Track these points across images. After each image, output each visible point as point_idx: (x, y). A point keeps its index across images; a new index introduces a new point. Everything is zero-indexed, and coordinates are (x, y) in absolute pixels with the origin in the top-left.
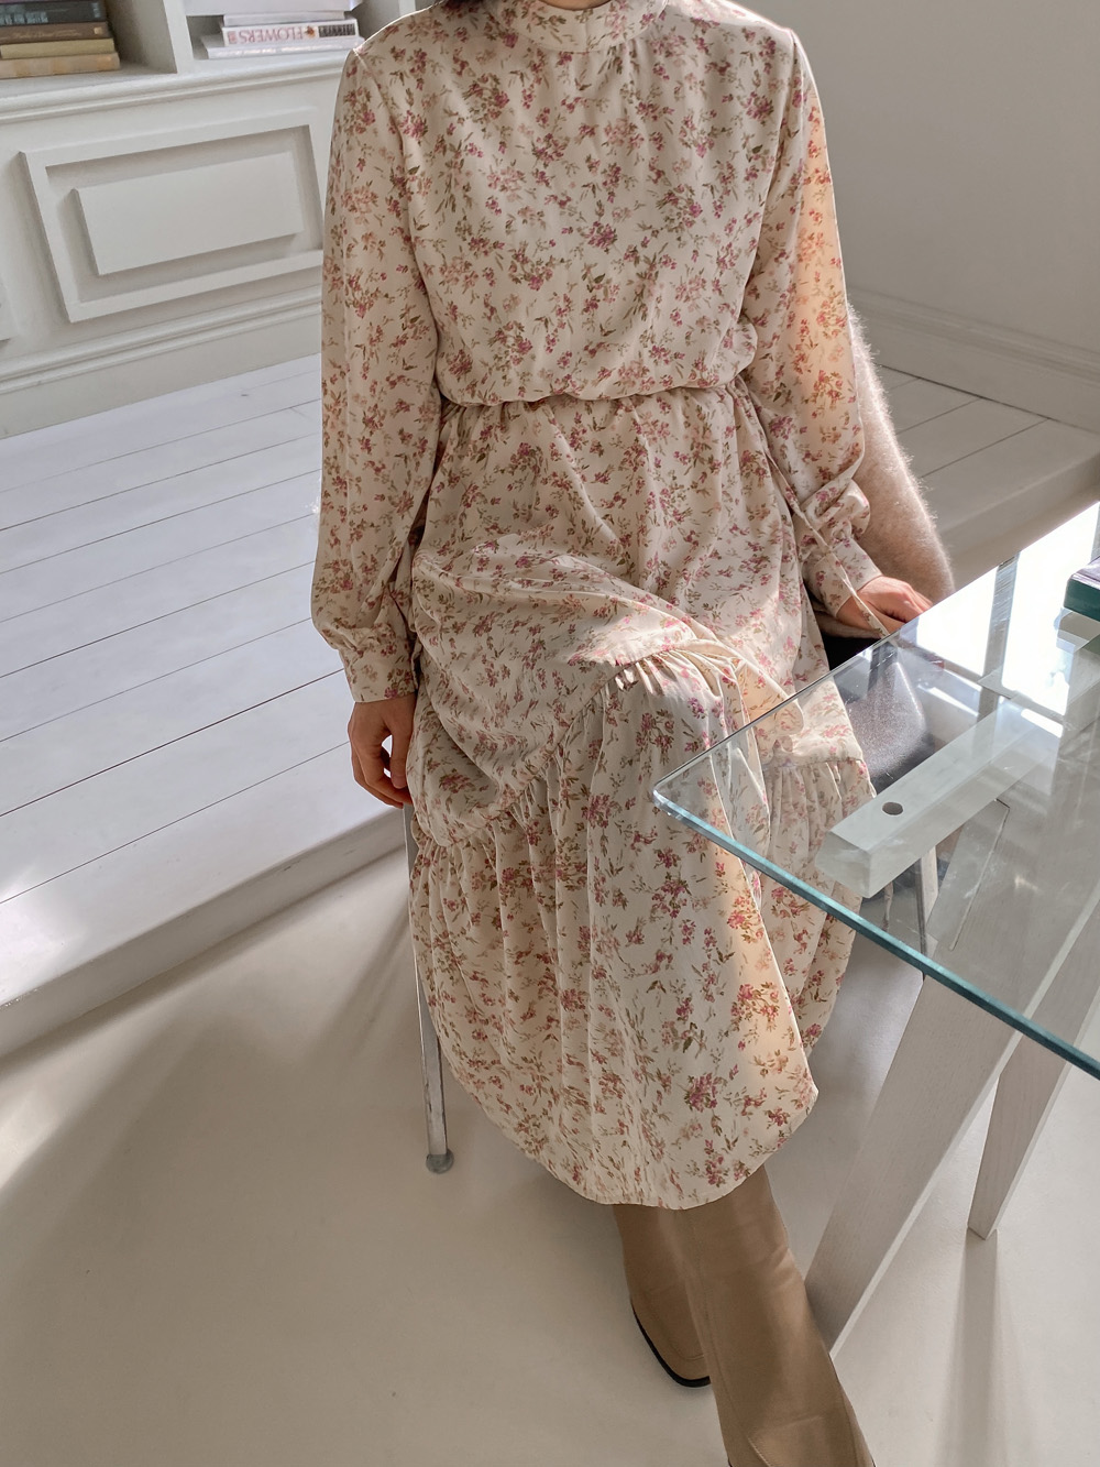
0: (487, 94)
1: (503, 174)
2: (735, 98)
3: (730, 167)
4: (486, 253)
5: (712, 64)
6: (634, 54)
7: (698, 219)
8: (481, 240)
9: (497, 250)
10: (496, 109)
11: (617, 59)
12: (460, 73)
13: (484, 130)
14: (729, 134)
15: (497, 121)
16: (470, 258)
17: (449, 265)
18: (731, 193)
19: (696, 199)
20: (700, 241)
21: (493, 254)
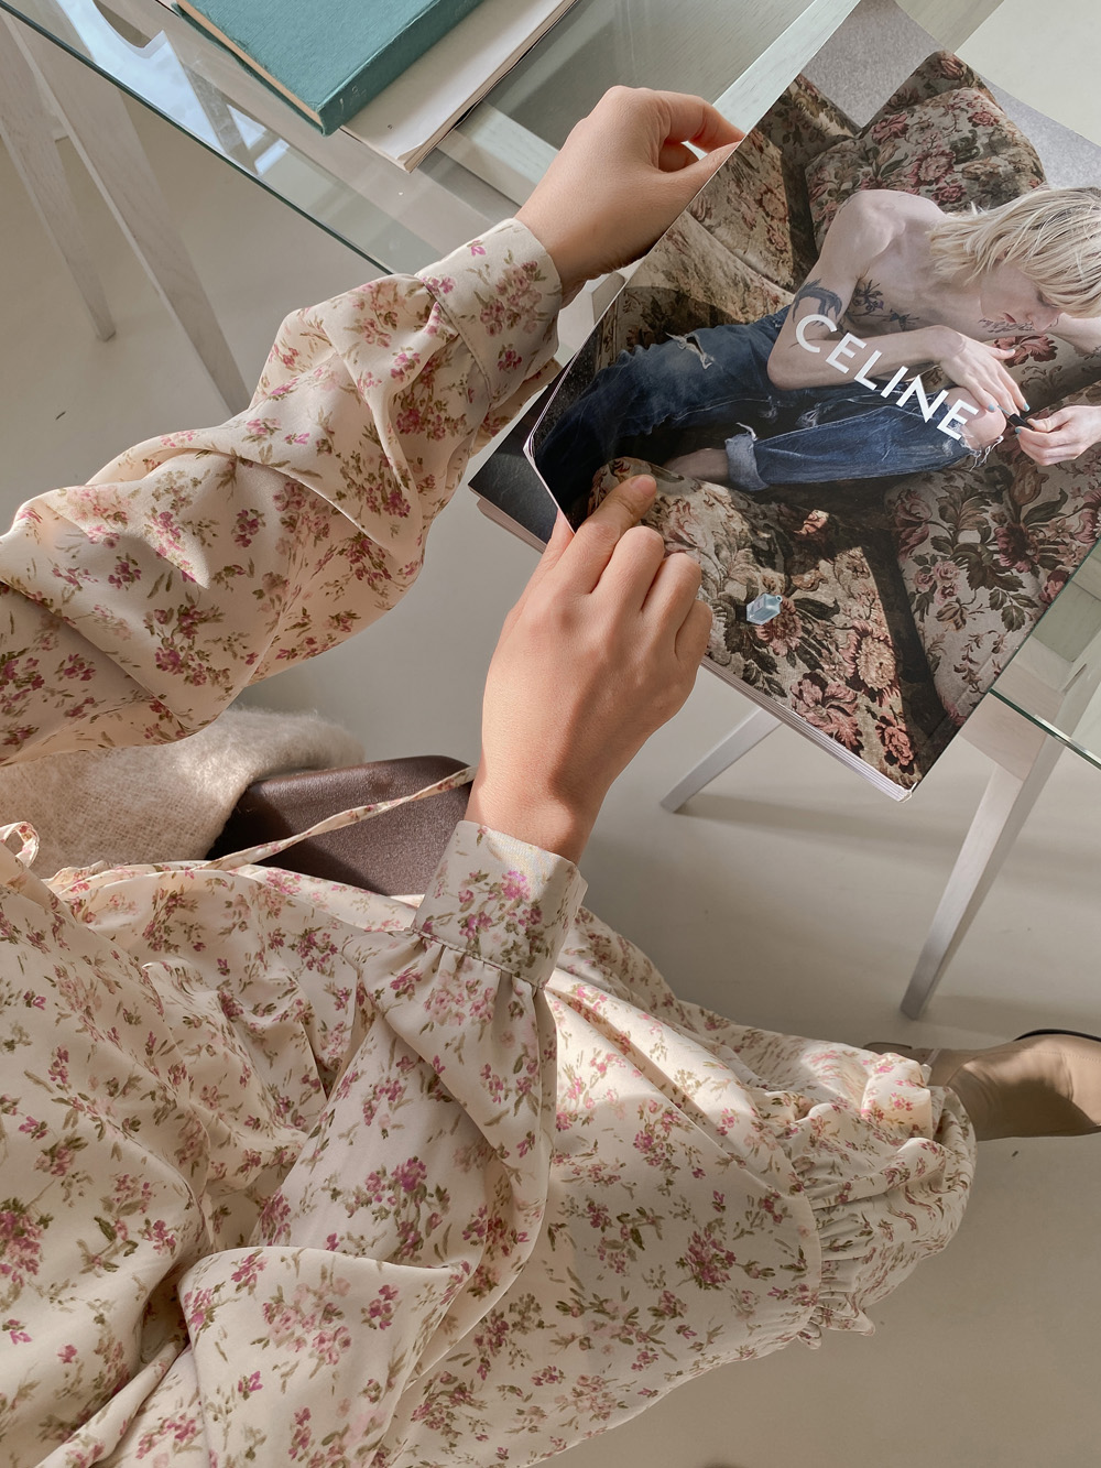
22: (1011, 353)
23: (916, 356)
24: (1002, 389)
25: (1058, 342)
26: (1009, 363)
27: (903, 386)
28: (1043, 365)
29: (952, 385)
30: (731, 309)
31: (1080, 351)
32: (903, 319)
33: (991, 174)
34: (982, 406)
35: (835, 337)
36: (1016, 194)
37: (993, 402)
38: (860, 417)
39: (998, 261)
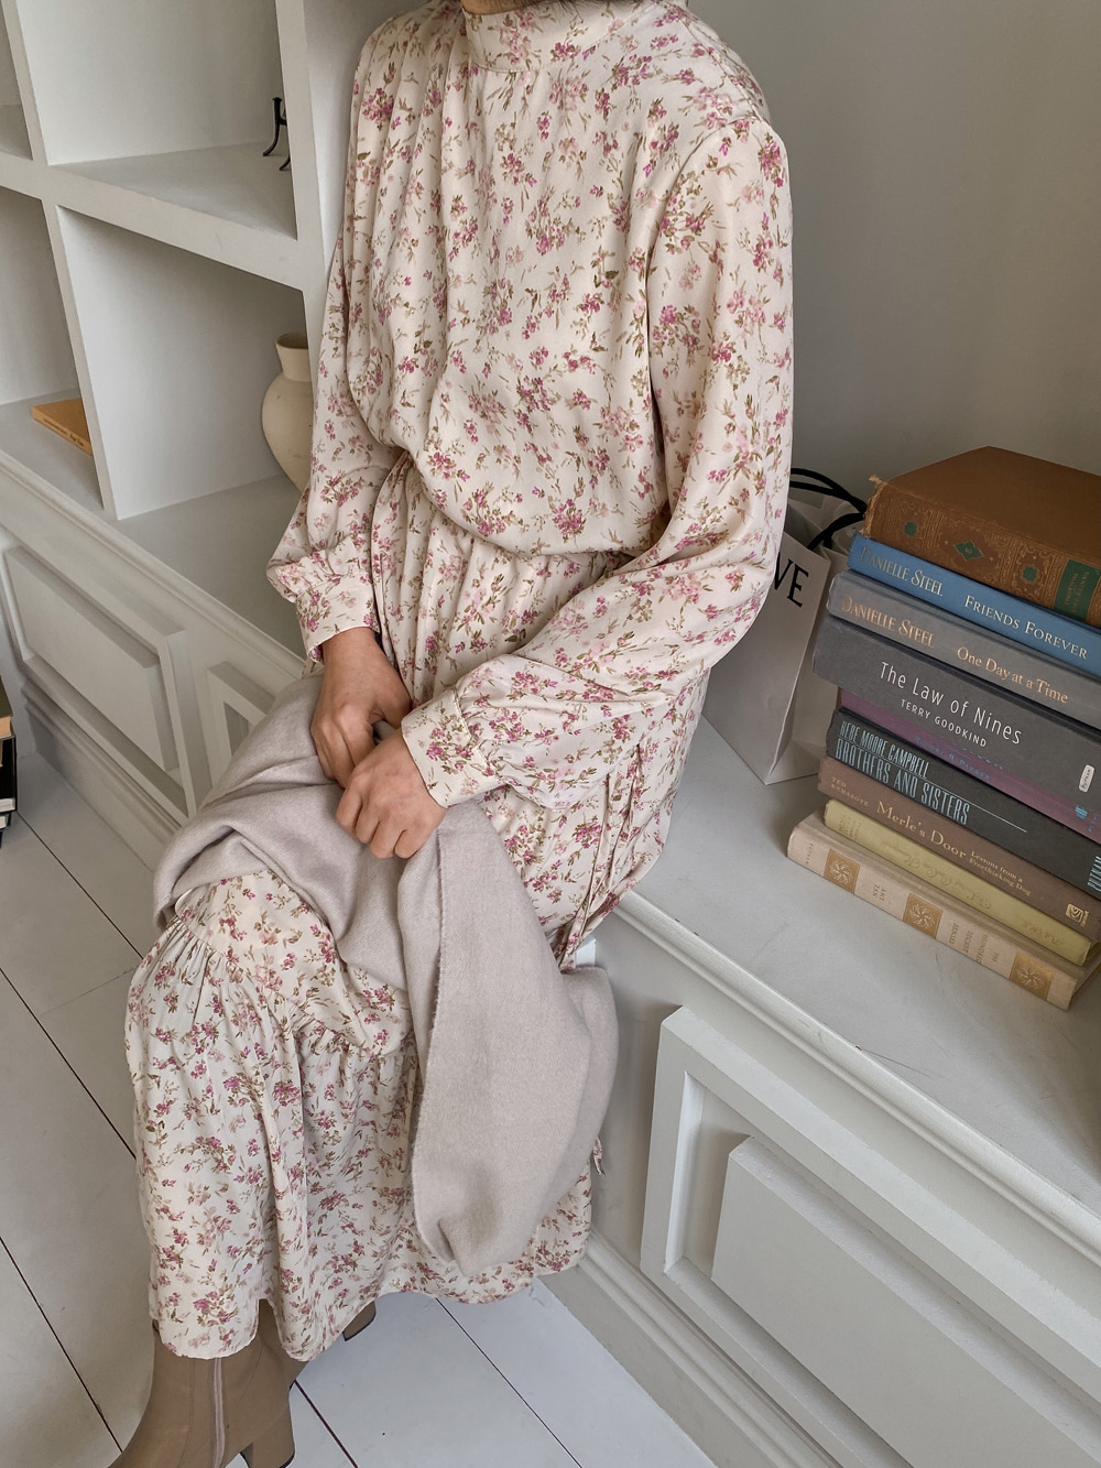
2: (605, 195)
3: (566, 283)
5: (603, 133)
6: (529, 89)
7: (502, 329)
11: (512, 89)
14: (580, 240)
18: (554, 315)
19: (511, 304)
20: (495, 356)
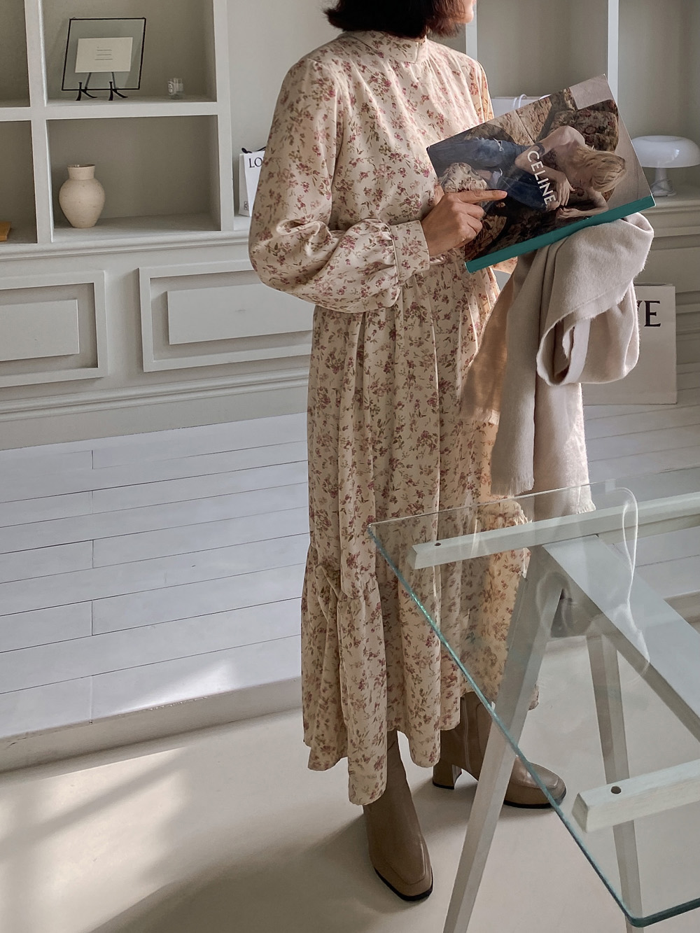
0: (380, 81)
1: (398, 119)
4: (400, 160)
8: (397, 154)
9: (407, 158)
10: (386, 88)
12: (363, 71)
13: (383, 99)
15: (388, 94)
16: (390, 163)
17: (377, 169)
21: (404, 161)
22: (573, 190)
23: (552, 177)
24: (565, 198)
25: (585, 193)
26: (571, 192)
27: (544, 183)
28: (578, 198)
29: (555, 190)
30: (515, 139)
31: (588, 197)
32: (556, 166)
33: (604, 141)
34: (557, 199)
35: (538, 161)
36: (605, 150)
37: (560, 200)
38: (529, 186)
39: (589, 165)
